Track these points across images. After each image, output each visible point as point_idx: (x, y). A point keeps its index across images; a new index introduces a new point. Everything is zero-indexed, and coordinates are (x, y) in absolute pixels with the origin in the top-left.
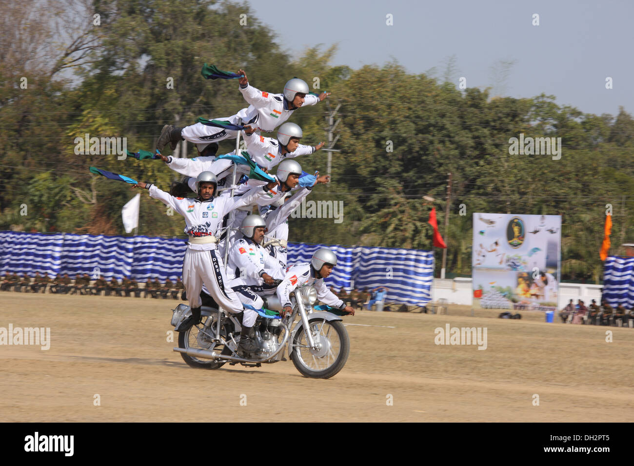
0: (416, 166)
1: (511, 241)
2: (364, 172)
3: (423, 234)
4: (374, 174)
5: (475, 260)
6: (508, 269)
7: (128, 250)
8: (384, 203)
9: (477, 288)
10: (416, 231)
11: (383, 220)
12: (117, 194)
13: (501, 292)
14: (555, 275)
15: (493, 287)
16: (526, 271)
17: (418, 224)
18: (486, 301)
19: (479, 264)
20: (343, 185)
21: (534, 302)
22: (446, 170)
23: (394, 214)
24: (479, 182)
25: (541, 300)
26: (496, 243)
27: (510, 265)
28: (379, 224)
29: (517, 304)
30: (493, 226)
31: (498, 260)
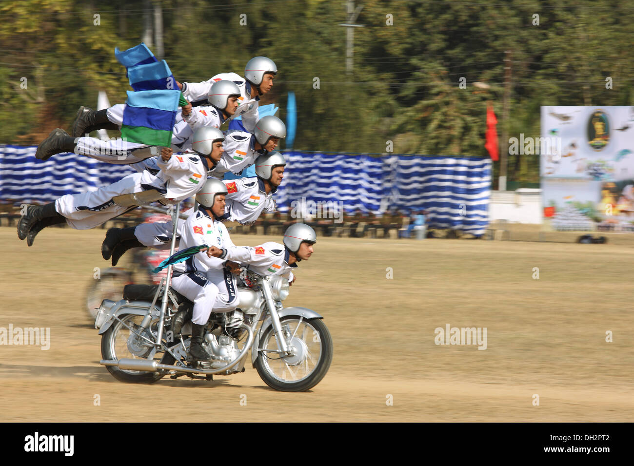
0: (465, 41)
1: (593, 142)
2: (395, 49)
3: (474, 132)
4: (410, 52)
5: (546, 167)
6: (590, 179)
7: (90, 166)
8: (423, 93)
9: (547, 205)
10: (466, 129)
11: (421, 115)
12: (71, 90)
13: (581, 209)
15: (570, 203)
16: (613, 180)
17: (469, 119)
18: (559, 221)
19: (550, 173)
20: (369, 68)
22: (504, 45)
23: (436, 107)
24: (547, 58)
26: (573, 145)
27: (591, 174)
28: (416, 120)
29: (600, 224)
30: (568, 123)
31: (575, 166)
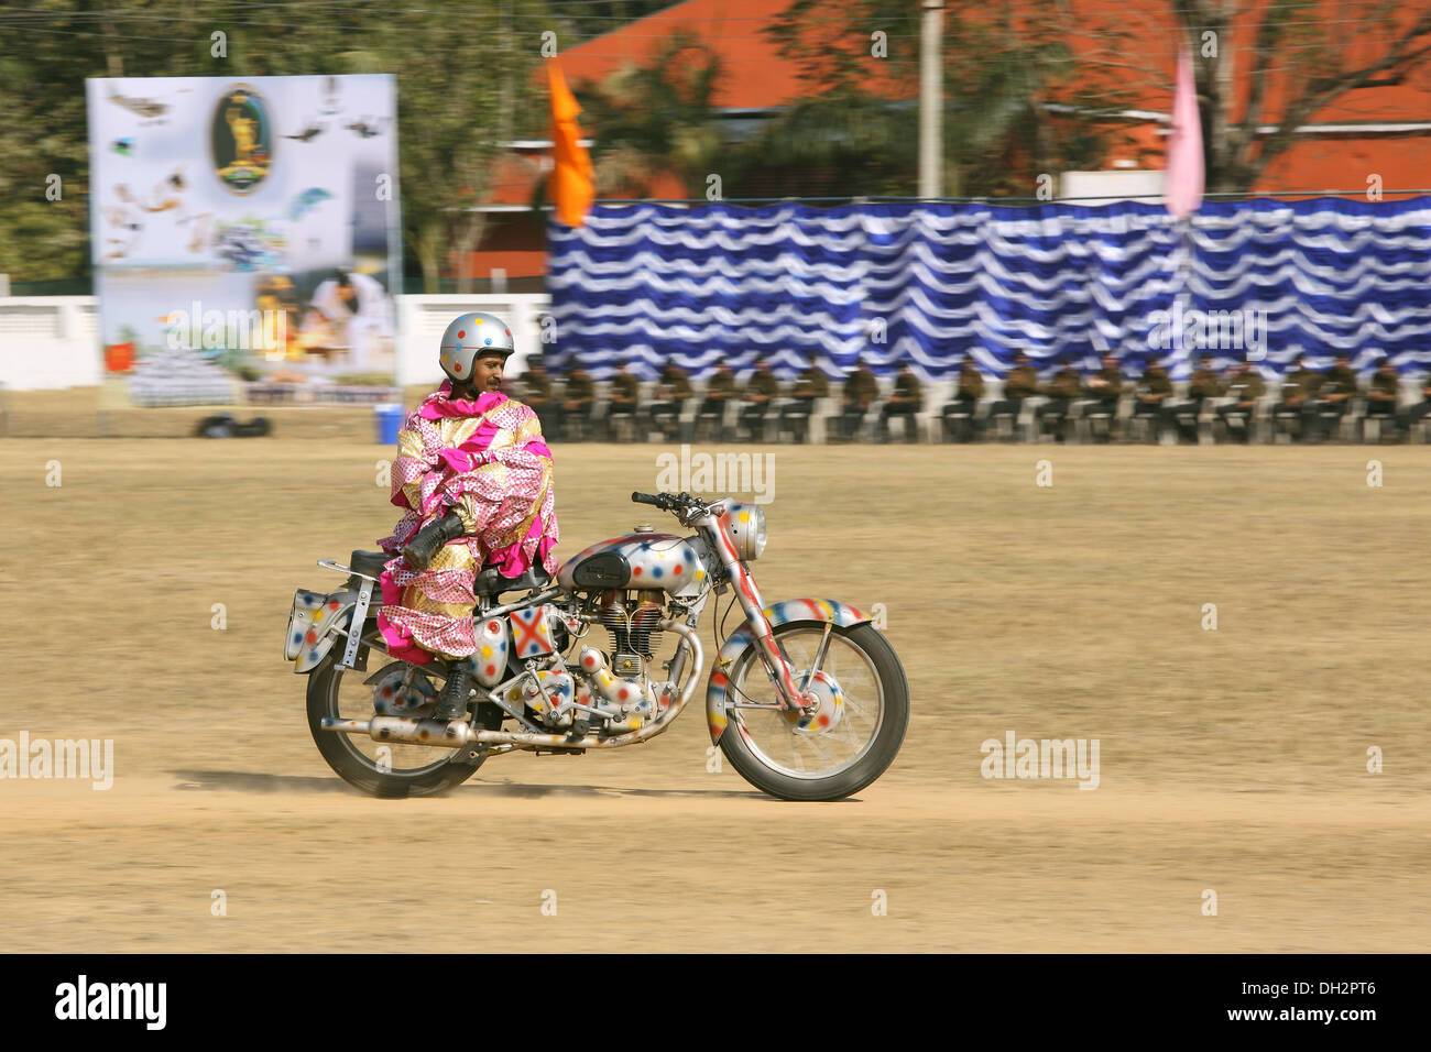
1: (227, 171)
5: (105, 241)
6: (223, 268)
9: (114, 339)
14: (381, 278)
16: (285, 269)
18: (149, 381)
19: (118, 255)
21: (318, 375)
25: (340, 367)
26: (177, 181)
27: (227, 255)
29: (255, 385)
30: (160, 123)
31: (185, 236)
